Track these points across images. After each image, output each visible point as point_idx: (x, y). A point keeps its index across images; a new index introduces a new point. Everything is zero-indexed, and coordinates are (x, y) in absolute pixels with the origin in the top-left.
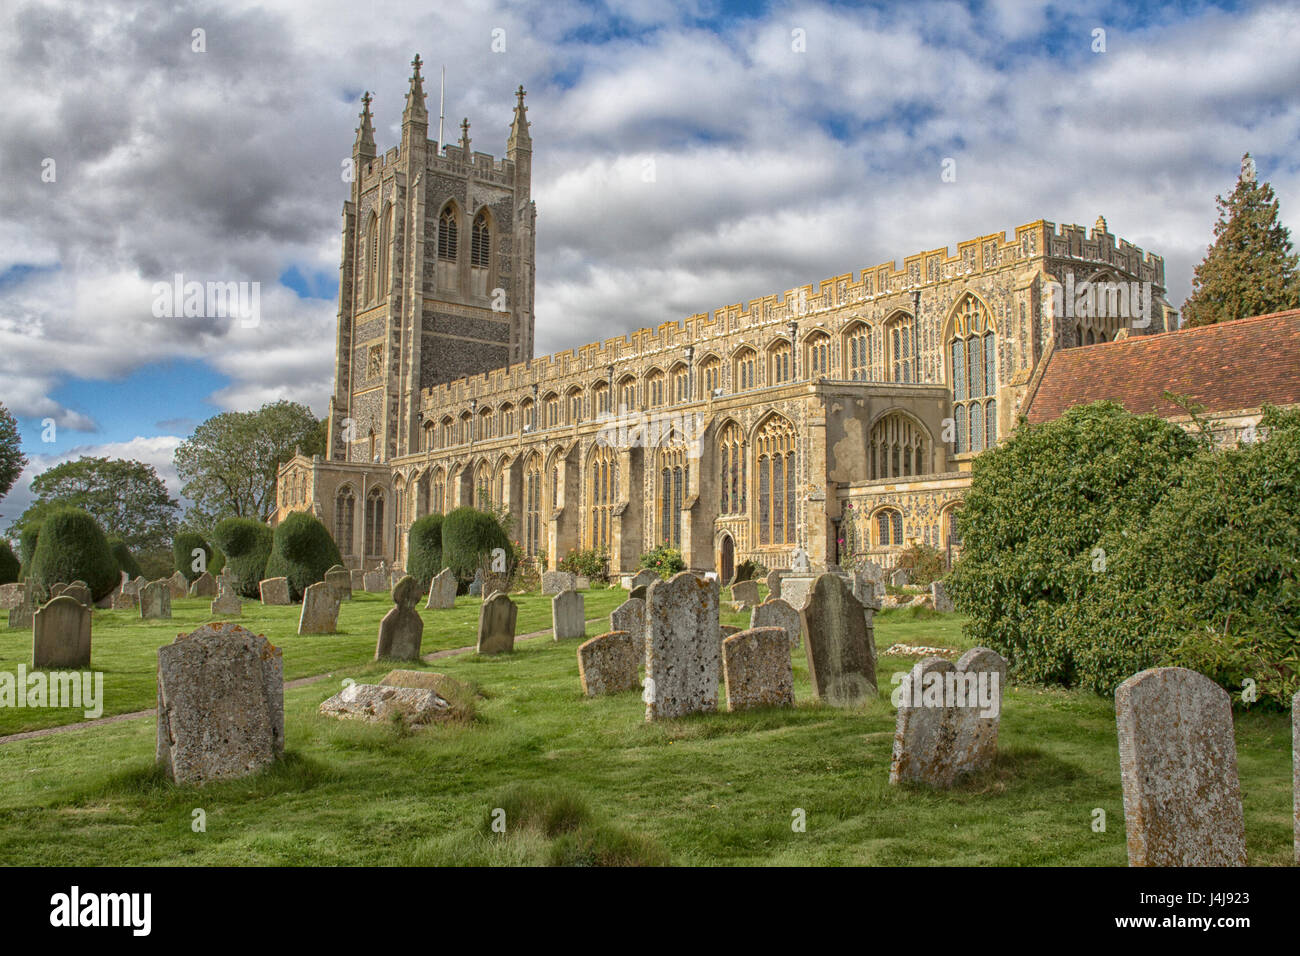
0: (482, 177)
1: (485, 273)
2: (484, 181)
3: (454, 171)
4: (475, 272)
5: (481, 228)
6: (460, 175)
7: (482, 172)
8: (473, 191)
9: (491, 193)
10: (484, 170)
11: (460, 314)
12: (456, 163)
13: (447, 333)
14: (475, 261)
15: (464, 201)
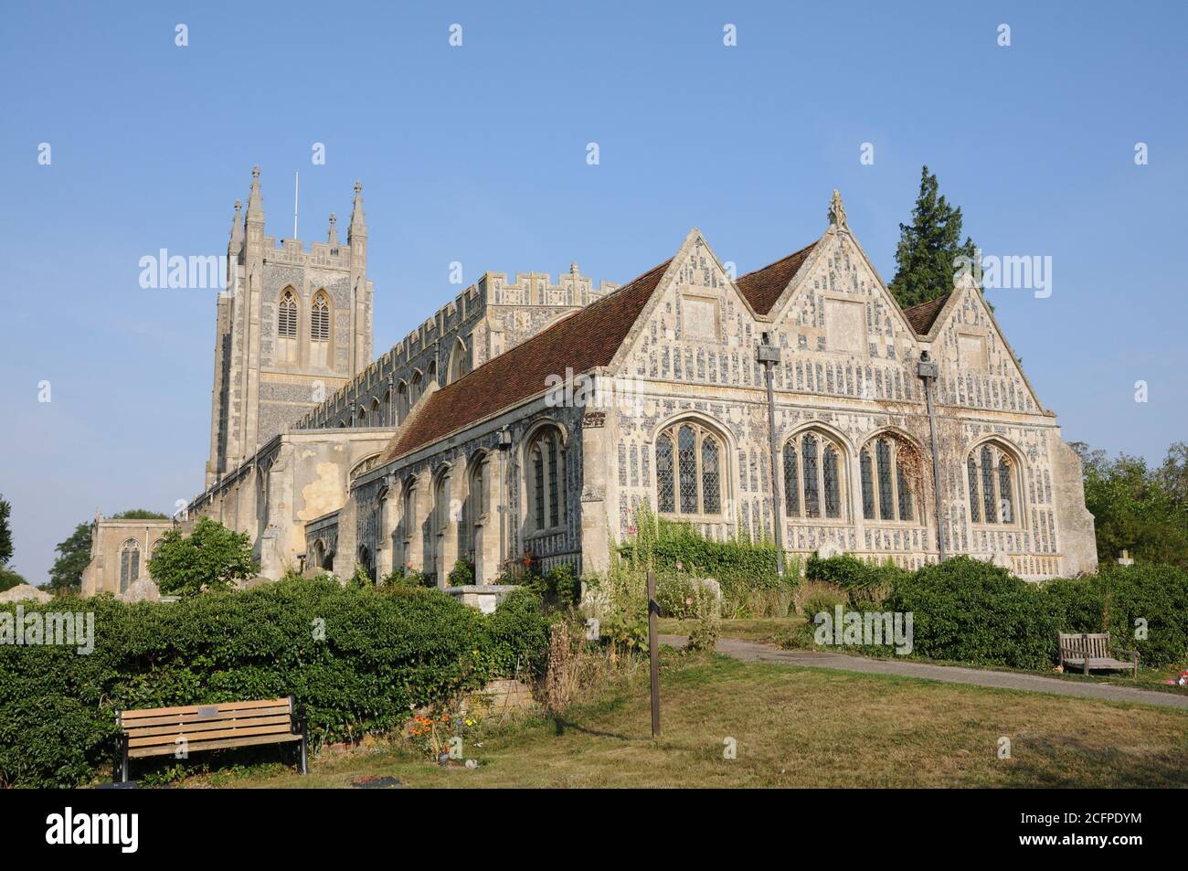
0: (319, 263)
1: (325, 345)
2: (321, 265)
3: (291, 260)
4: (314, 346)
5: (320, 307)
6: (298, 262)
7: (319, 258)
8: (310, 275)
9: (327, 276)
10: (321, 257)
11: (300, 383)
12: (294, 253)
13: (285, 400)
14: (315, 335)
15: (301, 285)
